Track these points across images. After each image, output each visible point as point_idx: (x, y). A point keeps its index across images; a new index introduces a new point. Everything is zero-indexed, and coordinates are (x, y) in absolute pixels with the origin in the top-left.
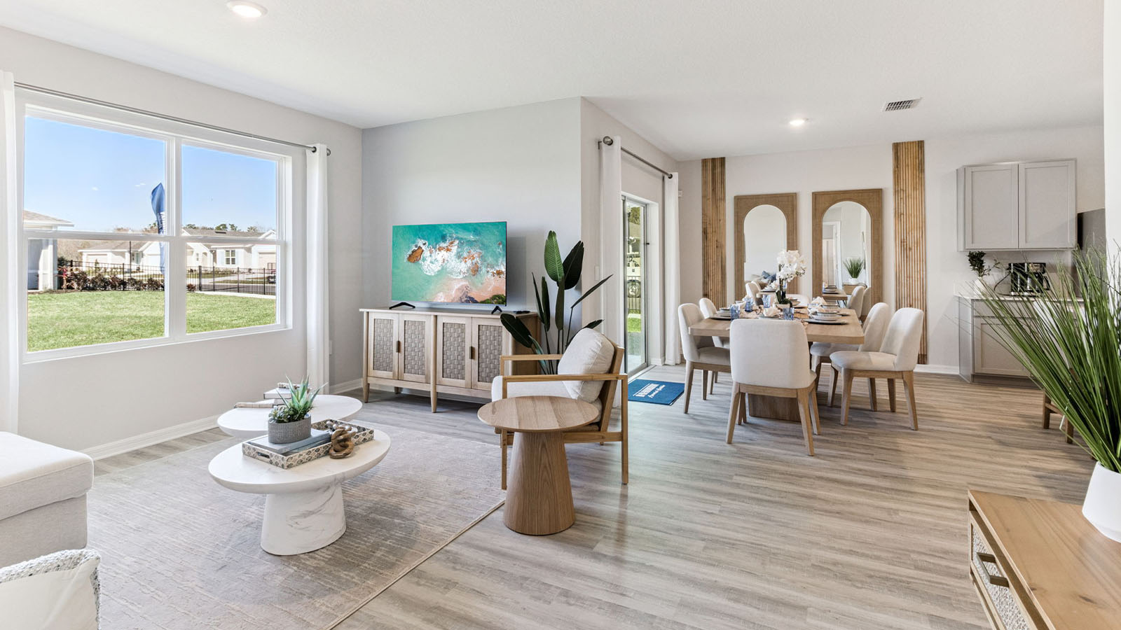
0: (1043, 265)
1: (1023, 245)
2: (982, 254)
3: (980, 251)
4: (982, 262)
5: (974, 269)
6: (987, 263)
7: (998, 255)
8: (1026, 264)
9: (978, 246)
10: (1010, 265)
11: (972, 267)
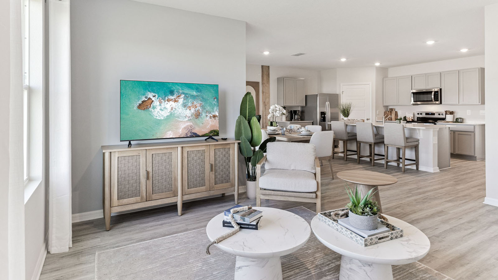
0: (296, 111)
1: (296, 105)
10: (291, 111)
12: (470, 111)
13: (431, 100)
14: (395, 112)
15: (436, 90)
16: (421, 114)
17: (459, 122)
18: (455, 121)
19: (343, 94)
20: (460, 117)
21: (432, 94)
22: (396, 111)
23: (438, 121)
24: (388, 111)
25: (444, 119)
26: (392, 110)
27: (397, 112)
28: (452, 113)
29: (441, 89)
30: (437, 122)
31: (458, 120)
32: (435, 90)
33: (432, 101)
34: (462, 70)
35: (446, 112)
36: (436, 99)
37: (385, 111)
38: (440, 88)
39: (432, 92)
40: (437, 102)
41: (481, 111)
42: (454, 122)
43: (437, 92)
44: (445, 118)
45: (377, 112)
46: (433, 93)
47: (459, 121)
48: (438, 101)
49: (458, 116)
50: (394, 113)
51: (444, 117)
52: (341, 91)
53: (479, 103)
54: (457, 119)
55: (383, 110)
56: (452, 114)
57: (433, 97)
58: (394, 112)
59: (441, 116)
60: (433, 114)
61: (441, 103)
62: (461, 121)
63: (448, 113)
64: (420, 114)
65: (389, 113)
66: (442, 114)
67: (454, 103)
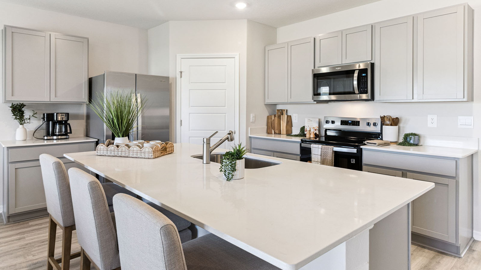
0: (68, 115)
1: (54, 99)
2: (23, 105)
3: (21, 103)
4: (23, 112)
5: (16, 118)
6: (27, 114)
7: (35, 107)
8: (55, 114)
9: (18, 99)
10: (44, 114)
11: (14, 117)
12: (435, 117)
13: (352, 90)
14: (288, 116)
15: (362, 67)
16: (333, 122)
17: (411, 145)
18: (401, 140)
19: (181, 77)
20: (414, 132)
21: (353, 77)
22: (289, 114)
23: (365, 142)
24: (275, 116)
25: (377, 136)
26: (281, 112)
27: (291, 116)
28: (395, 122)
29: (372, 65)
30: (365, 144)
31: (408, 139)
32: (359, 66)
33: (354, 93)
34: (420, 13)
35: (383, 119)
36: (363, 89)
37: (269, 115)
38: (372, 62)
39: (353, 72)
40: (364, 96)
41: (460, 117)
42: (400, 144)
43: (365, 71)
44: (381, 133)
45: (251, 116)
46: (356, 75)
47: (412, 142)
48: (366, 92)
49: (408, 128)
50: (284, 118)
51: (377, 129)
52: (178, 71)
53: (464, 98)
54: (407, 136)
55: (265, 113)
56: (396, 125)
57: (355, 83)
58: (286, 116)
59: (372, 129)
60: (356, 123)
61: (373, 98)
62: (416, 143)
63: (388, 122)
64: (330, 121)
65: (276, 118)
66: (375, 124)
67: (402, 98)
